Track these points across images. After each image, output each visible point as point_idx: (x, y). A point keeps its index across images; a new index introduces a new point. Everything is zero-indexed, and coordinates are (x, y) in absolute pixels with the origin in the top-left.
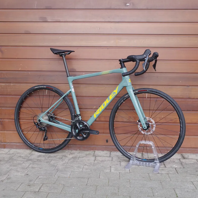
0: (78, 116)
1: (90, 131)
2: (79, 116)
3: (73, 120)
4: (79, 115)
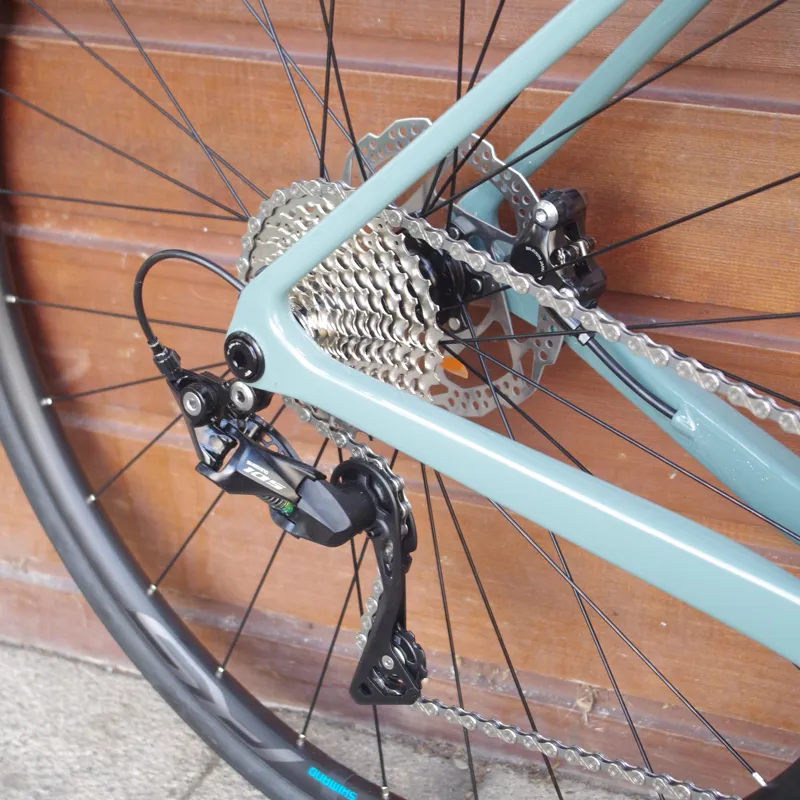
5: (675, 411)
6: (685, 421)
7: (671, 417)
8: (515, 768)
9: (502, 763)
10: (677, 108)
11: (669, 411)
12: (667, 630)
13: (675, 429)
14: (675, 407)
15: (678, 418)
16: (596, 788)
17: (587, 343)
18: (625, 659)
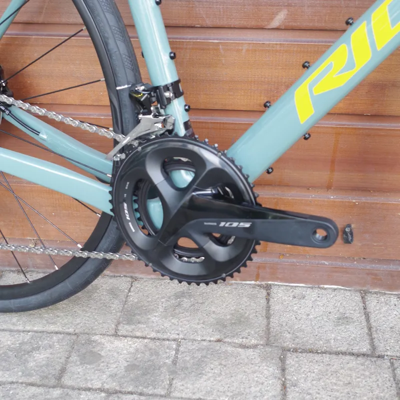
0: (165, 103)
1: (258, 221)
2: (169, 100)
3: (124, 133)
4: (166, 88)
5: (39, 133)
6: (43, 136)
7: (38, 135)
8: (12, 271)
9: (8, 271)
10: (32, 38)
11: (37, 133)
12: (55, 216)
13: (41, 139)
14: (39, 131)
15: (41, 135)
16: (40, 273)
17: (9, 114)
18: (43, 228)
